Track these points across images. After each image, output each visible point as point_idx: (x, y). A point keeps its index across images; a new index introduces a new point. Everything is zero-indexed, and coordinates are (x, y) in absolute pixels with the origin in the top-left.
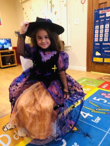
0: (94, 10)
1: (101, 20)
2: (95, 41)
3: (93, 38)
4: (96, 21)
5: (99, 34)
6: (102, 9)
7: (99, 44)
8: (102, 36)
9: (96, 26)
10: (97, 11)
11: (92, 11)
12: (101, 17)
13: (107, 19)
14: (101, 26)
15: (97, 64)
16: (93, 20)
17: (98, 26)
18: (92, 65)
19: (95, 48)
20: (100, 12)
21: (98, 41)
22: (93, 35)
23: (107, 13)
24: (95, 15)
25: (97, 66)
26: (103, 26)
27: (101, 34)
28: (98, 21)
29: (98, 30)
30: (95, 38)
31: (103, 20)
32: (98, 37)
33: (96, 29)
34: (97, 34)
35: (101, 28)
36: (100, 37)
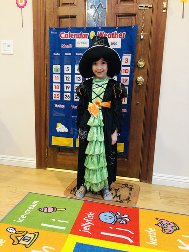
0: (48, 29)
1: (66, 54)
2: (54, 99)
3: (48, 92)
4: (55, 54)
5: (62, 83)
6: (66, 30)
7: (63, 107)
8: (69, 90)
9: (55, 66)
10: (56, 33)
11: (45, 29)
12: (64, 46)
13: (77, 54)
14: (65, 66)
15: (59, 151)
16: (48, 50)
17: (59, 66)
18: (49, 154)
19: (54, 115)
20: (63, 35)
21: (59, 99)
22: (48, 85)
23: (77, 40)
24: (50, 39)
25: (60, 154)
26: (69, 66)
27: (67, 85)
28: (59, 55)
29: (59, 75)
30: (54, 93)
31: (70, 54)
32: (59, 90)
33: (54, 72)
34: (57, 84)
35: (65, 72)
36: (65, 90)
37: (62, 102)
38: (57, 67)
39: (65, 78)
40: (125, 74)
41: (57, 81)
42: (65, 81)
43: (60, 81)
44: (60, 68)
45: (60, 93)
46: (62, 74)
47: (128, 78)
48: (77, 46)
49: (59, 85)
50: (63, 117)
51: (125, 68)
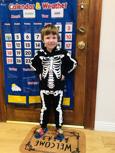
1: (15, 24)
2: (8, 63)
4: (5, 24)
5: (14, 49)
6: (14, 2)
7: (16, 70)
8: (21, 55)
9: (6, 35)
10: (5, 5)
12: (13, 17)
14: (16, 35)
15: (16, 107)
17: (10, 35)
18: (8, 109)
20: (12, 7)
21: (12, 63)
23: (25, 11)
26: (19, 35)
27: (18, 51)
28: (9, 24)
29: (11, 43)
30: (7, 58)
31: (19, 24)
32: (12, 55)
33: (6, 40)
34: (9, 51)
35: (16, 39)
36: (17, 55)
37: (15, 65)
38: (8, 36)
39: (16, 45)
40: (68, 40)
41: (9, 48)
42: (16, 47)
43: (11, 47)
44: (11, 36)
45: (12, 58)
46: (13, 41)
47: (71, 43)
48: (25, 16)
49: (12, 51)
50: (16, 79)
51: (68, 34)
